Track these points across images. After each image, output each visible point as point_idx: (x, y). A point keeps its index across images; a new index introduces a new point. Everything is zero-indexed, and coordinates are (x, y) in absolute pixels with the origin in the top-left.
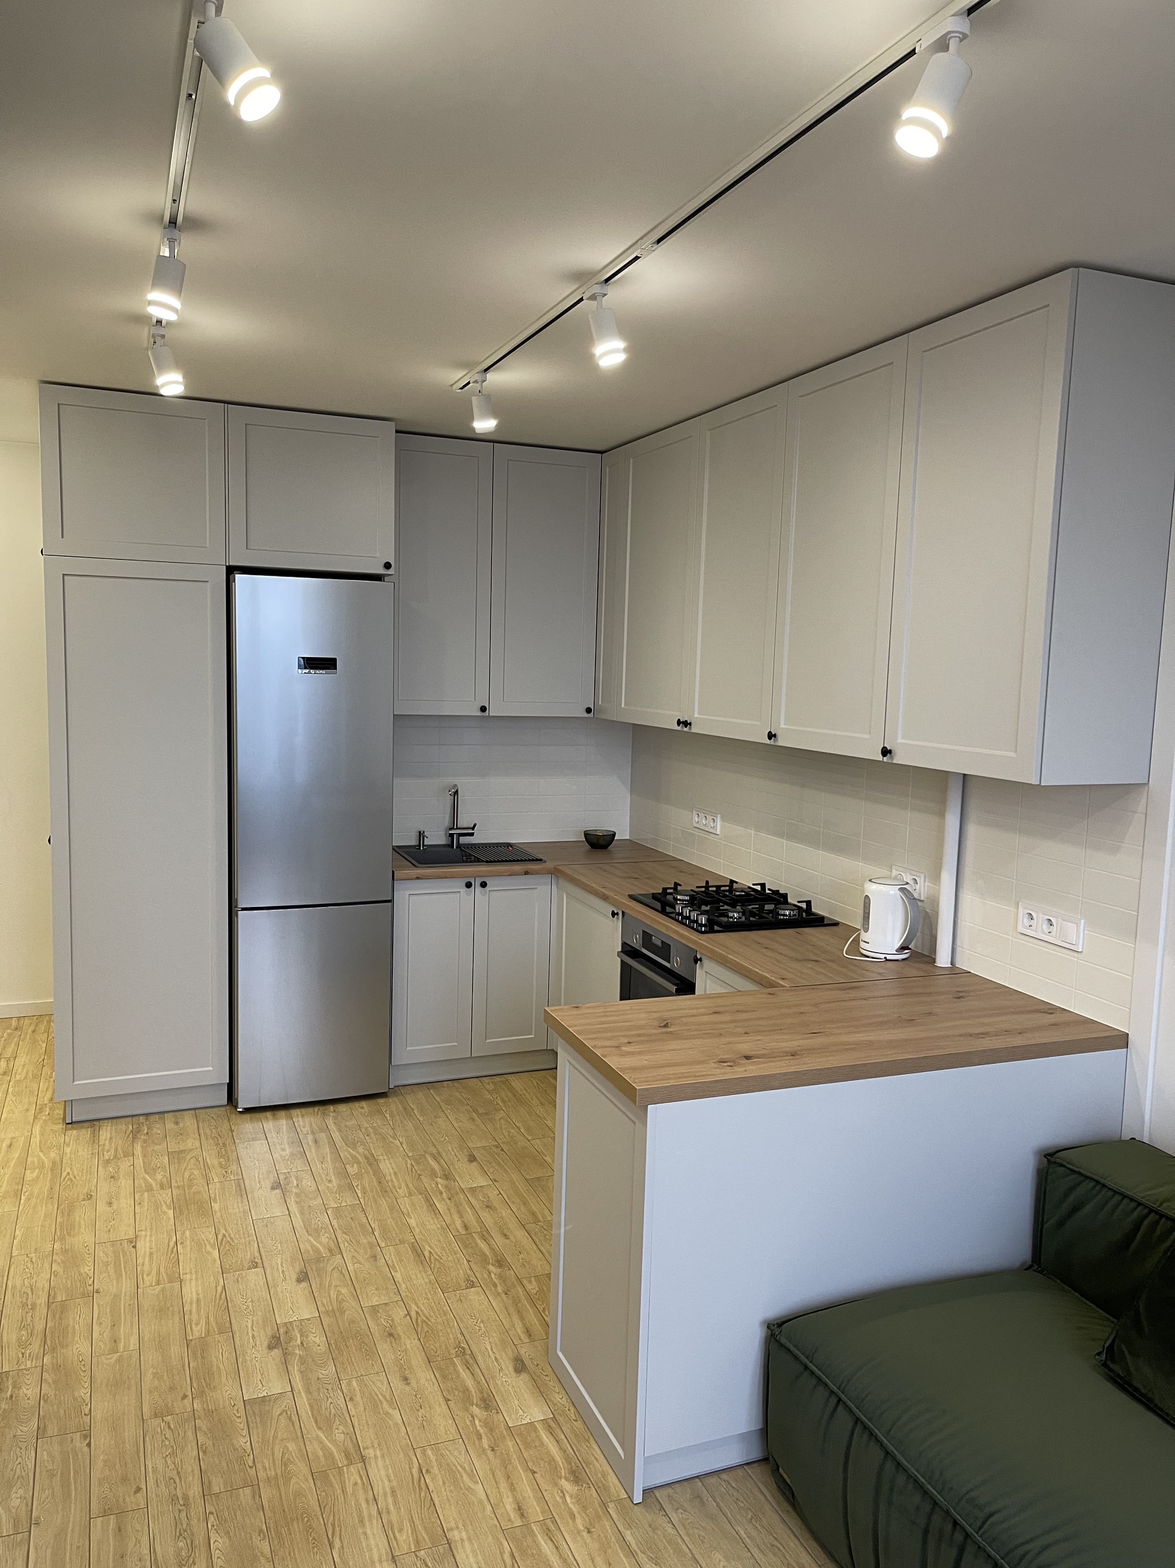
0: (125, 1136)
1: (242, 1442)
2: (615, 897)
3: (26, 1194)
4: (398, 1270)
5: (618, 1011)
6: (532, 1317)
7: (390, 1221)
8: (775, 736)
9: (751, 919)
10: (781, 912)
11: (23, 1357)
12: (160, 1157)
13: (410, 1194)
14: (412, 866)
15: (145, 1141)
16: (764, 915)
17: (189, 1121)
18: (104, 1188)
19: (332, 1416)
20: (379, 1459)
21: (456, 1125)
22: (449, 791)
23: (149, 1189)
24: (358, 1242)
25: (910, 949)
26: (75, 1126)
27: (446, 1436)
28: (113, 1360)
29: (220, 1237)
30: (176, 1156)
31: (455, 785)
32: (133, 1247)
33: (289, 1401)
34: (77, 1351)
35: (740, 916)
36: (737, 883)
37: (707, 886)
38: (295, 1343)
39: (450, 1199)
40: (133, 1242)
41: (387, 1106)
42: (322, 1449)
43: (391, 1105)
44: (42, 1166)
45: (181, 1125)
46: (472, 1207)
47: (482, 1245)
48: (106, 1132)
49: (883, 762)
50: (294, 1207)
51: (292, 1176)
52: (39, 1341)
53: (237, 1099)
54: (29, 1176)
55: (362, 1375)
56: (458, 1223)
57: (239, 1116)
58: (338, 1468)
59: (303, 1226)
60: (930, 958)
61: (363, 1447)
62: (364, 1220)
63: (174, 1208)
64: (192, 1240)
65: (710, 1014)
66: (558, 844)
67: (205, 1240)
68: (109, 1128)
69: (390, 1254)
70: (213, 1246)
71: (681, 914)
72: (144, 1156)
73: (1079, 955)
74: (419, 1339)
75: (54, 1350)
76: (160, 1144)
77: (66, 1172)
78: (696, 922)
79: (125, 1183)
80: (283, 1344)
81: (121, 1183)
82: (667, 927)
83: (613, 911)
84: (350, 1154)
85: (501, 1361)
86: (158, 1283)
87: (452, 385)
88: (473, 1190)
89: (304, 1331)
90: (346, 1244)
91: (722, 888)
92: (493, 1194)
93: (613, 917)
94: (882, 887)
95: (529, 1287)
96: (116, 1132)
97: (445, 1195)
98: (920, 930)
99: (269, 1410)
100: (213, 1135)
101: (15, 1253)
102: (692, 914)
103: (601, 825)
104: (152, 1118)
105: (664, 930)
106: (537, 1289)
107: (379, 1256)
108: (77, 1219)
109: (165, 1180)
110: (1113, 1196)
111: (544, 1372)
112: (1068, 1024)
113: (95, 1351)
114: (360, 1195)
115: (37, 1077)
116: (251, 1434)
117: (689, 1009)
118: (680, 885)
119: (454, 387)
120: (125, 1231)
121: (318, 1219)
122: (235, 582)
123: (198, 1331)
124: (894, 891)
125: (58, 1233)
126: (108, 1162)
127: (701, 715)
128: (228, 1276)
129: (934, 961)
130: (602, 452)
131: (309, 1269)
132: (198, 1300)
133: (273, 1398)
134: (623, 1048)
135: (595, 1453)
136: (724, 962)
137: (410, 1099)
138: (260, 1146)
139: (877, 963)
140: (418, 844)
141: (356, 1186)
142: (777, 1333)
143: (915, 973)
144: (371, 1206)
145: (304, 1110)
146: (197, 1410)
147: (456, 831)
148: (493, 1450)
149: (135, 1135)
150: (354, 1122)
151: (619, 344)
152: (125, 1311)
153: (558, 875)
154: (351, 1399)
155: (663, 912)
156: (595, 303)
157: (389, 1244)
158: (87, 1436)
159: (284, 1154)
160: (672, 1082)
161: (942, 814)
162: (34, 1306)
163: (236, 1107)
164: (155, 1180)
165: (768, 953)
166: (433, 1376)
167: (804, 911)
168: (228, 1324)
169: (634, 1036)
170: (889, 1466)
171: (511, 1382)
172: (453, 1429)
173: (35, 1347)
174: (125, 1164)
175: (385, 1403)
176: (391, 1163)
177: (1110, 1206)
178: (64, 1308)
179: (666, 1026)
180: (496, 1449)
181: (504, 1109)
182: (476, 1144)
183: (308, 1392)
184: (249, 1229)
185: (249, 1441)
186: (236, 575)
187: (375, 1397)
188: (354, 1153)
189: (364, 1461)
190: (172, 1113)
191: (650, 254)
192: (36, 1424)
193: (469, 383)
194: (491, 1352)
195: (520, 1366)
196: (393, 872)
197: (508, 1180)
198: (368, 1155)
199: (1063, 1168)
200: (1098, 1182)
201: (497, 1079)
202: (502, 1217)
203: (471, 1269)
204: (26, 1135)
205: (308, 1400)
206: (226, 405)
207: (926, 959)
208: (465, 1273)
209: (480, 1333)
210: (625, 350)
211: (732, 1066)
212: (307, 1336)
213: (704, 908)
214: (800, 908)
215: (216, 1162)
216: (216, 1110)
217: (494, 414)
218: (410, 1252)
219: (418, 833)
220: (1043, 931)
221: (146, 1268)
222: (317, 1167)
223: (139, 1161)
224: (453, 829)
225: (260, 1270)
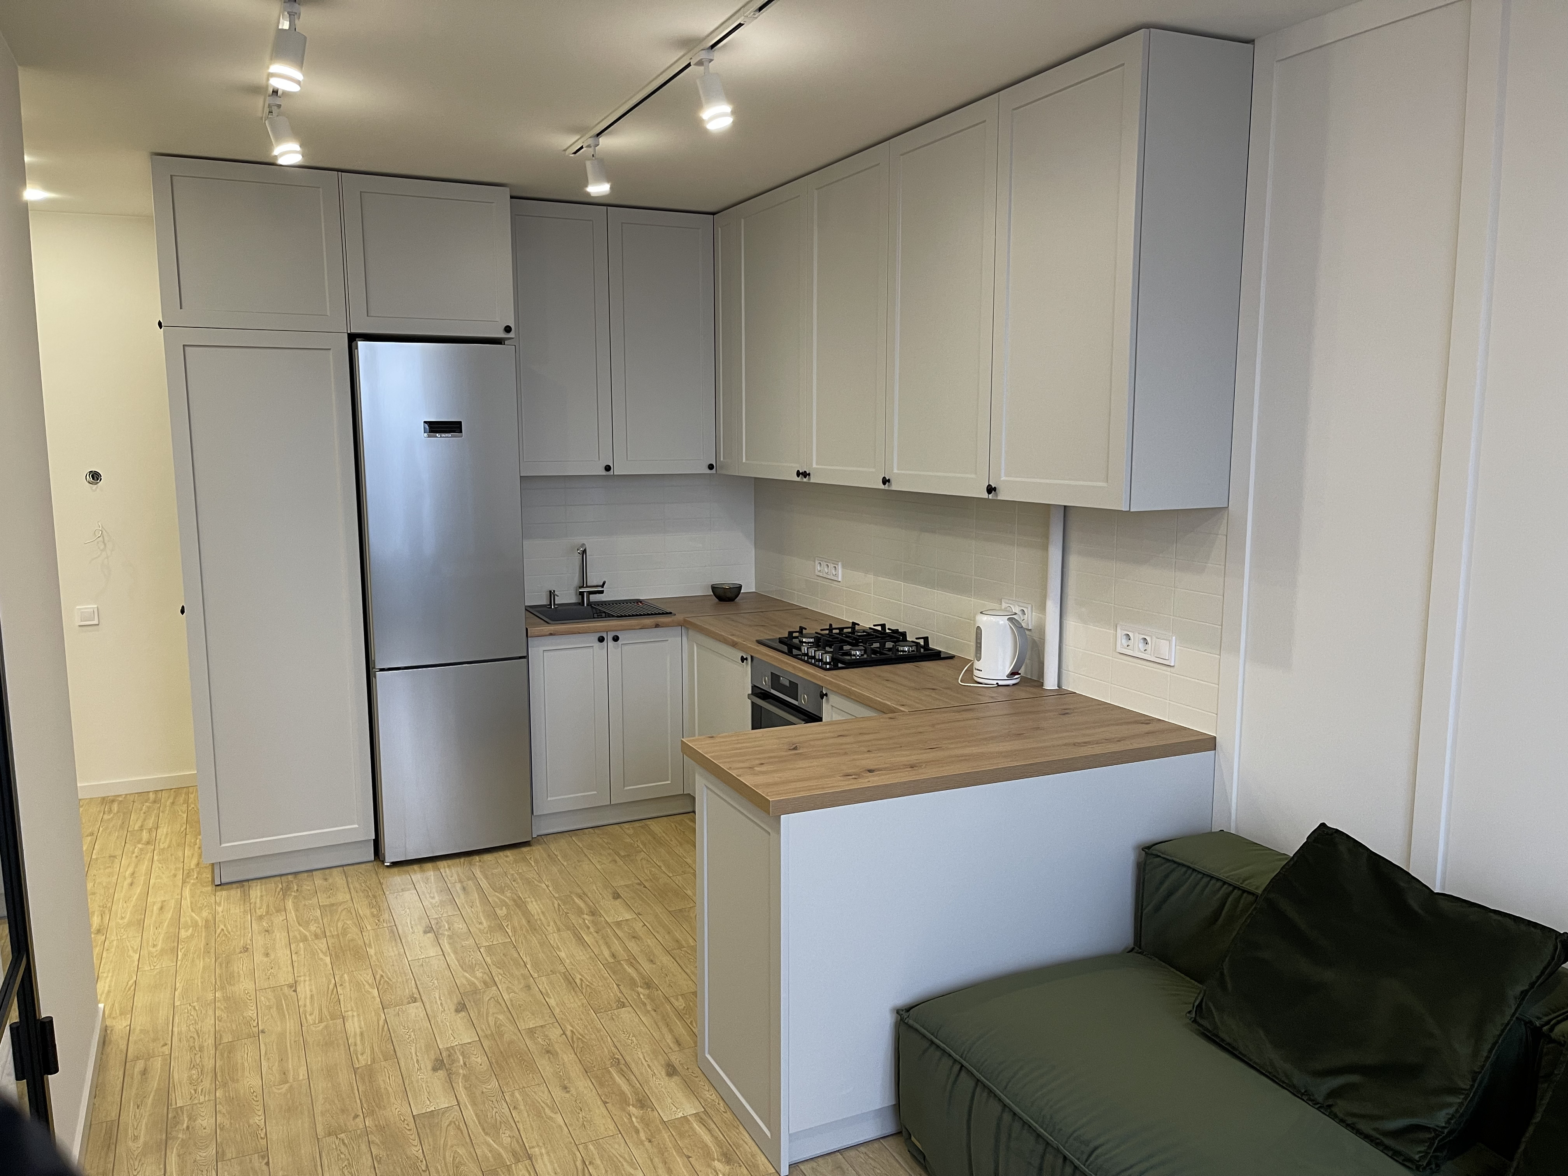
0: (275, 894)
1: (415, 1150)
2: (744, 643)
3: (183, 951)
4: (552, 996)
5: (749, 739)
6: (680, 1029)
7: (541, 956)
8: (889, 481)
9: (873, 656)
10: (901, 648)
11: (195, 1093)
12: (312, 911)
13: (559, 930)
14: (545, 623)
15: (295, 897)
16: (885, 652)
17: (338, 878)
18: (259, 941)
19: (498, 1123)
20: (545, 1155)
21: (599, 867)
22: (578, 550)
23: (305, 939)
24: (512, 975)
25: (1020, 674)
26: (225, 887)
27: (606, 1133)
28: (284, 1090)
29: (378, 977)
30: (329, 909)
31: (583, 545)
32: (294, 991)
33: (456, 1113)
34: (248, 1084)
35: (863, 653)
36: (858, 625)
37: (831, 629)
38: (458, 1064)
39: (597, 933)
40: (294, 987)
41: (531, 854)
42: (490, 1151)
43: (536, 853)
44: (195, 925)
45: (330, 881)
46: (619, 938)
47: (630, 970)
48: (256, 892)
49: (988, 499)
50: (447, 948)
51: (443, 921)
52: (209, 1078)
53: (384, 854)
54: (183, 934)
55: (524, 1087)
56: (606, 953)
57: (387, 871)
58: (507, 1165)
59: (457, 964)
60: (1039, 683)
61: (529, 1146)
62: (516, 955)
63: (331, 955)
64: (350, 982)
65: (835, 737)
66: (687, 599)
67: (363, 981)
68: (259, 887)
69: (543, 983)
70: (372, 987)
71: (807, 655)
72: (297, 910)
73: (1172, 669)
74: (576, 1054)
75: (225, 1085)
76: (310, 899)
77: (220, 929)
78: (821, 660)
79: (280, 936)
80: (447, 1066)
81: (276, 936)
82: (794, 667)
83: (742, 657)
84: (499, 898)
85: (654, 1068)
86: (321, 1021)
87: (565, 150)
88: (618, 924)
89: (465, 1053)
90: (500, 977)
91: (845, 630)
92: (638, 926)
93: (743, 662)
94: (992, 618)
95: (676, 1004)
96: (266, 891)
97: (592, 930)
98: (1028, 657)
99: (438, 1123)
100: (362, 888)
101: (177, 1003)
102: (817, 653)
103: (727, 579)
104: (300, 876)
105: (790, 670)
106: (684, 1005)
107: (533, 986)
108: (236, 969)
109: (318, 931)
110: (1202, 878)
111: (694, 1073)
112: (1162, 731)
113: (265, 1083)
114: (510, 934)
115: (182, 845)
116: (423, 1143)
117: (816, 734)
118: (806, 629)
119: (567, 152)
120: (284, 977)
121: (472, 957)
122: (357, 349)
123: (364, 1059)
124: (1003, 621)
125: (218, 983)
126: (261, 918)
127: (819, 465)
128: (390, 1011)
129: (1042, 684)
130: (713, 214)
131: (466, 1001)
132: (362, 1034)
133: (441, 1112)
134: (756, 768)
135: (744, 1138)
136: (848, 695)
137: (553, 847)
138: (410, 896)
139: (989, 688)
140: (549, 603)
141: (507, 926)
142: (905, 1017)
143: (1023, 695)
144: (522, 943)
145: (450, 862)
146: (369, 1127)
147: (585, 590)
148: (650, 1141)
149: (286, 891)
150: (500, 869)
151: (727, 108)
152: (291, 1047)
153: (687, 626)
154: (515, 1108)
155: (790, 653)
156: (702, 68)
157: (541, 975)
158: (265, 1155)
159: (434, 901)
160: (802, 794)
161: (1045, 548)
162: (201, 1049)
163: (383, 862)
164: (310, 931)
165: (889, 684)
166: (590, 1084)
167: (922, 647)
168: (392, 1052)
169: (765, 758)
170: (1007, 1117)
171: (664, 1085)
172: (612, 1126)
173: (207, 1083)
174: (279, 919)
175: (547, 1110)
176: (538, 905)
177: (1199, 888)
178: (231, 1048)
179: (796, 748)
180: (653, 1140)
181: (644, 850)
182: (619, 883)
183: (474, 1104)
184: (405, 969)
185: (421, 1150)
186: (359, 342)
187: (538, 1105)
188: (503, 897)
189: (530, 1158)
190: (321, 871)
191: (752, 21)
192: (215, 1149)
193: (582, 148)
194: (644, 1061)
195: (671, 1071)
196: (527, 629)
197: (651, 912)
198: (516, 897)
199: (1158, 859)
200: (1189, 867)
201: (637, 824)
202: (649, 946)
203: (621, 992)
204: (176, 897)
205: (474, 1111)
206: (340, 173)
207: (1035, 684)
208: (615, 995)
209: (632, 1046)
210: (733, 113)
211: (856, 779)
212: (469, 1058)
213: (828, 649)
214: (918, 644)
215: (368, 912)
216: (363, 866)
217: (608, 179)
218: (562, 981)
219: (549, 593)
220: (1140, 651)
221: (309, 1008)
222: (467, 911)
223: (292, 915)
224: (583, 587)
225: (419, 1004)
